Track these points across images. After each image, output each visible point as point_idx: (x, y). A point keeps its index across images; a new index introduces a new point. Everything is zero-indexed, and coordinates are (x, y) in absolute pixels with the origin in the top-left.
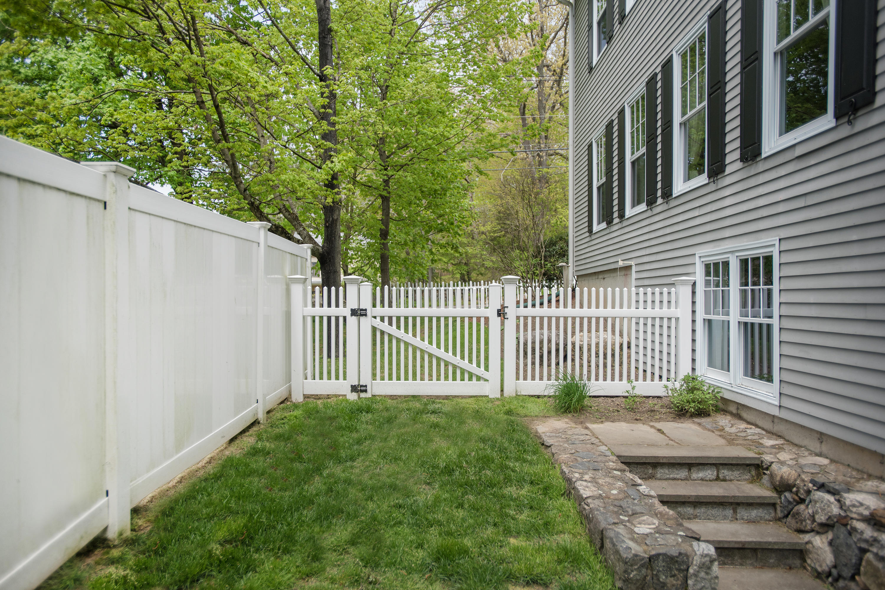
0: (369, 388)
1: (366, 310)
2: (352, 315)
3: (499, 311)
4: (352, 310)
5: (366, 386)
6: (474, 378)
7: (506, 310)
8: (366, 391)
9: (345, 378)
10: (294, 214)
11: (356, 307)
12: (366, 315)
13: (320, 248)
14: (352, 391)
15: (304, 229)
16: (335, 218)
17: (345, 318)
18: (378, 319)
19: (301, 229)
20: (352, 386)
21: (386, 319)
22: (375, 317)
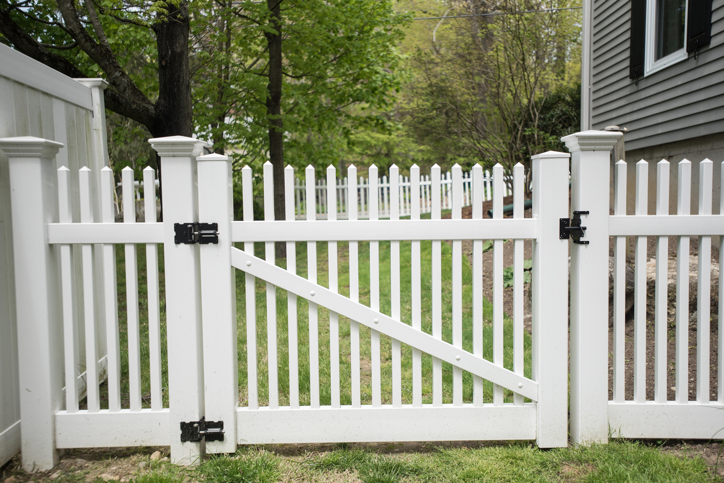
0: (227, 431)
1: (214, 227)
2: (178, 240)
3: (563, 223)
4: (177, 226)
5: (220, 425)
6: (498, 397)
7: (584, 221)
8: (220, 437)
9: (166, 404)
10: (101, 45)
11: (190, 220)
12: (215, 240)
13: (151, 108)
14: (184, 439)
15: (123, 74)
16: (179, 50)
17: (160, 248)
18: (249, 249)
19: (117, 74)
20: (183, 425)
21: (270, 250)
22: (240, 245)
